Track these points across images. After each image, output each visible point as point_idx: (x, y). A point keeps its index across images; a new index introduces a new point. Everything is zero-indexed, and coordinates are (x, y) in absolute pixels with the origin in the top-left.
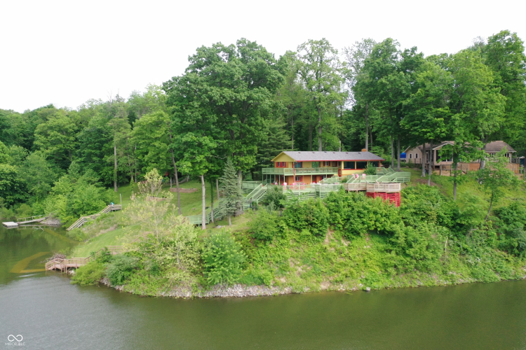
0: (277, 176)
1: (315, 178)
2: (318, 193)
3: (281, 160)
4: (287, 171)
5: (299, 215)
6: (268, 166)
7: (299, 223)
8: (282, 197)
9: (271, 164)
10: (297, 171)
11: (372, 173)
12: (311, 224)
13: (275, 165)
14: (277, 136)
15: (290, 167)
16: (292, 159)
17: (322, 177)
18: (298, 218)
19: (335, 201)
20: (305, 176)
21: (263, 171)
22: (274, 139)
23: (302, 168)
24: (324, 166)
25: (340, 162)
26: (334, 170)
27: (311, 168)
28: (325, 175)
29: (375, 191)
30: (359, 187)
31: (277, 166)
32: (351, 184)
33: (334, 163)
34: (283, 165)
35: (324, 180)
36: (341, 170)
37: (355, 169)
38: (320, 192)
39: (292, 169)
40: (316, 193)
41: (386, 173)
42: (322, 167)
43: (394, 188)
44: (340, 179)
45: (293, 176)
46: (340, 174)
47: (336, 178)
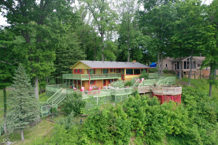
0: (75, 81)
1: (105, 82)
2: (113, 97)
3: (78, 67)
4: (83, 77)
5: (102, 126)
6: (67, 72)
7: (102, 135)
8: (82, 104)
9: (70, 71)
10: (92, 76)
11: (146, 77)
12: (115, 134)
13: (73, 72)
14: (74, 51)
15: (86, 73)
16: (88, 67)
17: (110, 81)
18: (101, 129)
19: (133, 106)
20: (98, 80)
21: (63, 76)
23: (95, 74)
24: (111, 72)
25: (123, 69)
26: (118, 75)
27: (103, 74)
28: (113, 79)
29: (163, 94)
30: (146, 90)
31: (75, 73)
32: (140, 87)
33: (118, 70)
34: (80, 72)
35: (112, 83)
36: (124, 75)
37: (133, 74)
38: (116, 95)
39: (87, 75)
40: (111, 96)
41: (156, 77)
42: (109, 73)
43: (178, 91)
44: (123, 82)
45: (89, 81)
46: (123, 79)
47: (121, 82)
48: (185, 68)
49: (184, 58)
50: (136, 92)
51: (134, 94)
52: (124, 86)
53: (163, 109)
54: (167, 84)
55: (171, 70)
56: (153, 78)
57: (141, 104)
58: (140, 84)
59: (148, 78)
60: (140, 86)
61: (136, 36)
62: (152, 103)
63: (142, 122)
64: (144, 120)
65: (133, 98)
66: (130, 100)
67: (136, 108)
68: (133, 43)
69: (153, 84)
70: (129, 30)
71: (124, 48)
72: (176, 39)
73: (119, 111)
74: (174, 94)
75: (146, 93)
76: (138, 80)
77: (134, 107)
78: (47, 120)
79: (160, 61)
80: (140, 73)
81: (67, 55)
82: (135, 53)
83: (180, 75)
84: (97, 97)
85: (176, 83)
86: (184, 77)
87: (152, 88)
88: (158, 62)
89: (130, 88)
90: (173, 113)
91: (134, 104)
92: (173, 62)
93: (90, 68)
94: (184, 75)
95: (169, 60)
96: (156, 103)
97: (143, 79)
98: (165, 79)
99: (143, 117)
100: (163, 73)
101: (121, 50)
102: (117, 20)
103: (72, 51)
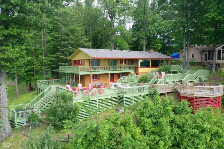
0: (73, 74)
1: (113, 77)
2: (121, 99)
3: (77, 58)
6: (67, 64)
8: (72, 111)
9: (69, 63)
10: (94, 69)
11: (168, 71)
13: (72, 63)
14: (75, 37)
15: (87, 65)
16: (89, 56)
17: (119, 75)
20: (103, 74)
21: (59, 69)
22: (72, 40)
23: (99, 65)
24: (121, 63)
25: (137, 60)
26: (130, 68)
27: (109, 66)
28: (123, 73)
29: (195, 96)
30: (168, 89)
31: (74, 64)
32: (160, 85)
33: (130, 61)
34: (80, 64)
35: (122, 78)
36: (137, 68)
37: (150, 66)
38: (125, 96)
39: (88, 67)
40: (118, 97)
41: (181, 70)
42: (119, 65)
43: (218, 92)
44: (137, 77)
45: (89, 75)
46: (137, 72)
47: (133, 77)
48: (219, 58)
49: (219, 45)
50: (155, 93)
51: (152, 95)
52: (138, 82)
53: (199, 122)
54: (197, 79)
55: (199, 62)
56: (176, 72)
57: (162, 111)
58: (160, 80)
59: (170, 72)
60: (161, 83)
61: (154, 21)
62: (179, 110)
63: (164, 141)
64: (167, 140)
65: (150, 102)
66: (146, 106)
67: (155, 118)
68: (150, 30)
69: (178, 80)
70: (145, 14)
71: (140, 36)
72: (214, 15)
73: (127, 125)
74: (213, 95)
75: (168, 93)
76: (157, 75)
77: (152, 116)
78: (21, 133)
79: (186, 49)
80: (159, 66)
81: (66, 42)
82: (152, 42)
83: (214, 67)
84: (97, 99)
85: (209, 79)
86: (218, 71)
87: (176, 86)
88: (184, 50)
89: (146, 86)
90: (215, 128)
91: (151, 112)
92: (203, 51)
93: (91, 58)
94: (218, 68)
95: (197, 49)
96: (186, 111)
97: (163, 73)
98: (195, 73)
99: (166, 135)
100: (190, 66)
101: (135, 39)
102: (131, 3)
103: (73, 37)
